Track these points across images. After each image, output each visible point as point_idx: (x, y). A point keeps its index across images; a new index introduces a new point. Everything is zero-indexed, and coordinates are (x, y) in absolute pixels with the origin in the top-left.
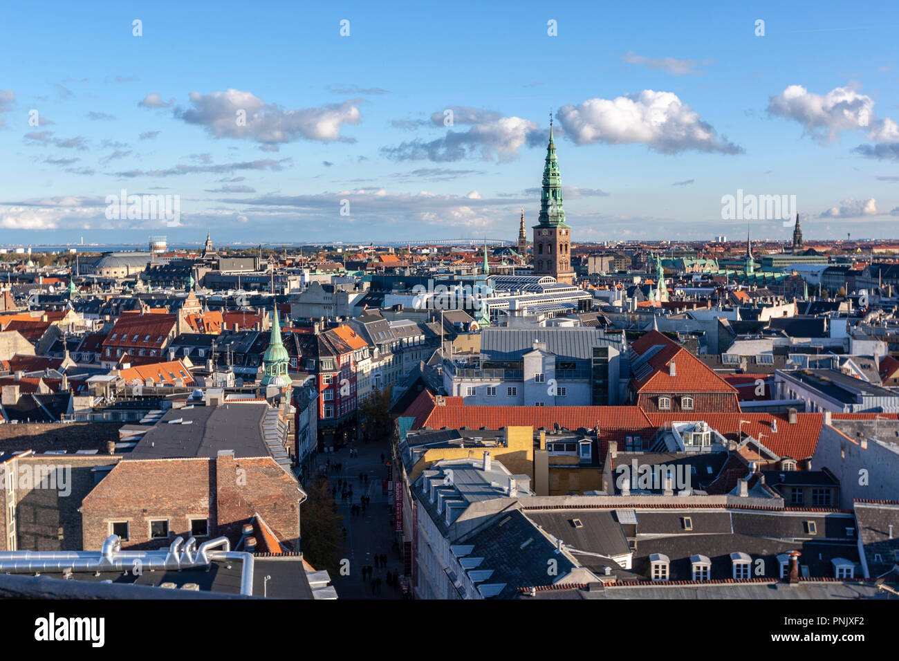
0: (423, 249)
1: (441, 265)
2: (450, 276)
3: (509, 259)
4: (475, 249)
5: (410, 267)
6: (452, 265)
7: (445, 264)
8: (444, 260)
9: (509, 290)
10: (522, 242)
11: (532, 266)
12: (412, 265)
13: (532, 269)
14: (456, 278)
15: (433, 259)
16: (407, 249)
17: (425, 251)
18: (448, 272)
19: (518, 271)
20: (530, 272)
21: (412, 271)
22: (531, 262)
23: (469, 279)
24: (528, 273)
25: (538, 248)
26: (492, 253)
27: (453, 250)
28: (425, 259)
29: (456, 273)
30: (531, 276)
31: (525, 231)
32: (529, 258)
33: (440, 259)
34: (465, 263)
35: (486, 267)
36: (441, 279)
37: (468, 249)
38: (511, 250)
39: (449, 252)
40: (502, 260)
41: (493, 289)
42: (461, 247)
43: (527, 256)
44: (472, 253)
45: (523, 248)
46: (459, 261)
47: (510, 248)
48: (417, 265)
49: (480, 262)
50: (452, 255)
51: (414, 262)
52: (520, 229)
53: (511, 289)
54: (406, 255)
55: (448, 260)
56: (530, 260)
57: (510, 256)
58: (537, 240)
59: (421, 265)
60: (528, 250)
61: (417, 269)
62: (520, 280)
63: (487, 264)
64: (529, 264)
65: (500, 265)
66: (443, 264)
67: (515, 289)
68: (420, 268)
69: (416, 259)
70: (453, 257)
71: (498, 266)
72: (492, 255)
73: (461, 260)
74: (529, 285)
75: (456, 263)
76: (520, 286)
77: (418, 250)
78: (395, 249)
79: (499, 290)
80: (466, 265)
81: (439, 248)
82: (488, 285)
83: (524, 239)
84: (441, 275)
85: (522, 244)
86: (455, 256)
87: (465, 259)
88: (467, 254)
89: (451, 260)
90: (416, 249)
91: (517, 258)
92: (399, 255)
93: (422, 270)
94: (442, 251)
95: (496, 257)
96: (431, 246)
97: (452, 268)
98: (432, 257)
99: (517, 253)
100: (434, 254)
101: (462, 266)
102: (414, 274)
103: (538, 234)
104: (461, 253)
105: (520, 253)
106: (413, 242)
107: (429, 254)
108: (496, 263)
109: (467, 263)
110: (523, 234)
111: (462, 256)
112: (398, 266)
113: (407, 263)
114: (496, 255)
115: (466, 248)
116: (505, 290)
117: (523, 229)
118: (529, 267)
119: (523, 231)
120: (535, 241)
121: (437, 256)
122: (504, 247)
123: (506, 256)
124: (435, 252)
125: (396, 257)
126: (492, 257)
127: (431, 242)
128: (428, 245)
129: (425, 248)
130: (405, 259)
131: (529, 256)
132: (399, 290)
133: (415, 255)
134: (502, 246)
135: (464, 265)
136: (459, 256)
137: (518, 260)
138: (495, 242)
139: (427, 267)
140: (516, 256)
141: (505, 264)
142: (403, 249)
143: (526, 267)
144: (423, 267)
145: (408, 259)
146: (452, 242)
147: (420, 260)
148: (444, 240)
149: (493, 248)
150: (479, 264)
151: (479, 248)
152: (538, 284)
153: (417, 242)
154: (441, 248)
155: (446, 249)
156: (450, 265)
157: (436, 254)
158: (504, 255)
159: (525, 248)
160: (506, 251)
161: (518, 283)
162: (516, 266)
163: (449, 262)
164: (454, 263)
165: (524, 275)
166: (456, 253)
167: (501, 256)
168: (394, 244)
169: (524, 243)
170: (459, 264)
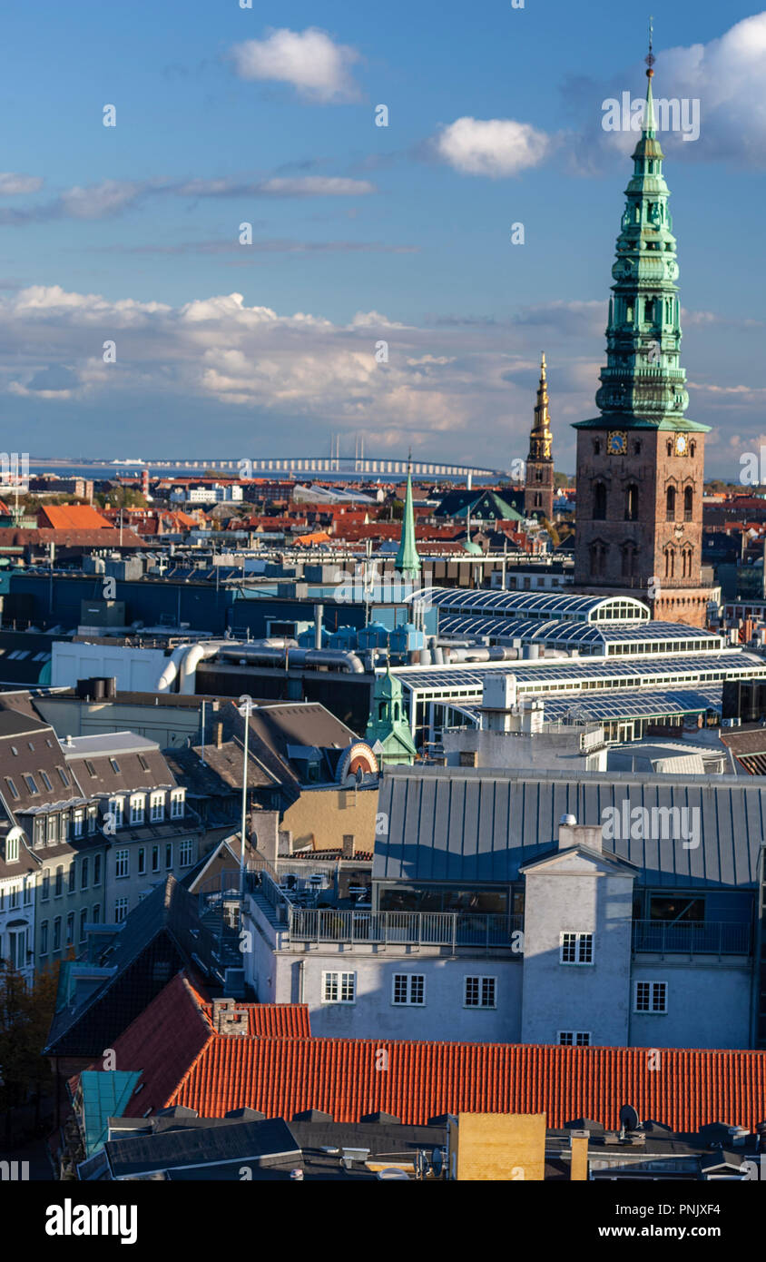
0: (194, 487)
1: (255, 545)
2: (280, 586)
3: (490, 534)
4: (373, 494)
5: (145, 550)
6: (292, 547)
7: (268, 543)
8: (267, 530)
9: (486, 639)
10: (540, 477)
11: (568, 561)
12: (153, 543)
13: (570, 571)
14: (303, 592)
15: (226, 524)
16: (137, 487)
17: (200, 495)
18: (275, 570)
19: (520, 576)
20: (562, 579)
21: (151, 564)
22: (568, 545)
24: (555, 583)
25: (589, 496)
26: (433, 511)
27: (301, 493)
28: (198, 522)
29: (303, 577)
30: (562, 593)
31: (550, 436)
32: (561, 531)
33: (251, 524)
34: (339, 540)
35: (408, 560)
36: (250, 594)
37: (350, 491)
38: (499, 502)
39: (285, 502)
40: (467, 536)
41: (429, 637)
42: (327, 485)
43: (552, 524)
44: (365, 506)
45: (540, 494)
46: (318, 533)
47: (497, 493)
48: (169, 544)
49: (390, 540)
50: (295, 514)
51: (161, 533)
52: (532, 432)
53: (494, 637)
54: (133, 505)
55: (278, 530)
56: (562, 536)
57: (496, 521)
58: (587, 471)
59: (184, 544)
60: (558, 504)
61: (169, 556)
62: (527, 606)
63: (413, 548)
64: (558, 552)
65: (459, 554)
66: (263, 544)
67: (505, 637)
68: (179, 553)
69: (169, 523)
70: (298, 518)
71: (450, 557)
72: (433, 516)
73: (324, 532)
74: (554, 626)
75: (305, 540)
76: (525, 628)
77: (176, 491)
78: (96, 484)
79: (452, 638)
80: (339, 548)
81: (248, 486)
82: (414, 622)
83: (546, 465)
84: (252, 579)
85: (539, 481)
86: (305, 515)
87: (339, 528)
88: (348, 511)
89: (288, 529)
90: (168, 486)
91: (519, 531)
92: (108, 507)
93: (186, 560)
94: (261, 498)
95: (445, 525)
96: (221, 479)
97: (292, 558)
98: (225, 516)
99: (521, 513)
100: (231, 508)
101: (327, 551)
102: (157, 575)
103: (591, 447)
104: (325, 506)
105: (530, 513)
106: (159, 464)
107: (213, 506)
108: (444, 546)
109: (344, 540)
110: (542, 449)
111: (328, 516)
112: (102, 544)
113: (136, 534)
114: (448, 517)
115: (342, 489)
116: (471, 639)
117: (543, 431)
118: (560, 563)
119: (542, 439)
120: (583, 472)
121: (241, 516)
122: (476, 489)
123: (480, 522)
124: (234, 498)
125: (98, 511)
126: (431, 525)
127: (222, 464)
128: (214, 476)
129: (201, 485)
130: (131, 521)
131: (562, 523)
132: (103, 629)
133: (164, 507)
134: (470, 488)
135: (333, 548)
136: (318, 517)
137: (523, 536)
138: (446, 472)
139: (204, 550)
140: (517, 523)
141: (476, 549)
142: (123, 483)
143: (549, 562)
144: (189, 550)
145: (141, 520)
146: (296, 467)
147: (183, 527)
148: (267, 460)
149: (437, 491)
150: (384, 545)
151: (388, 491)
152: (587, 623)
153: (174, 462)
154: (256, 486)
155: (275, 492)
156: (285, 547)
157: (238, 508)
158: (474, 516)
159: (549, 498)
160: (482, 503)
161: (518, 616)
162: (513, 559)
163: (282, 536)
164: (299, 541)
165: (540, 588)
166: (308, 506)
167: (463, 523)
168: (95, 466)
169: (544, 478)
170: (316, 546)
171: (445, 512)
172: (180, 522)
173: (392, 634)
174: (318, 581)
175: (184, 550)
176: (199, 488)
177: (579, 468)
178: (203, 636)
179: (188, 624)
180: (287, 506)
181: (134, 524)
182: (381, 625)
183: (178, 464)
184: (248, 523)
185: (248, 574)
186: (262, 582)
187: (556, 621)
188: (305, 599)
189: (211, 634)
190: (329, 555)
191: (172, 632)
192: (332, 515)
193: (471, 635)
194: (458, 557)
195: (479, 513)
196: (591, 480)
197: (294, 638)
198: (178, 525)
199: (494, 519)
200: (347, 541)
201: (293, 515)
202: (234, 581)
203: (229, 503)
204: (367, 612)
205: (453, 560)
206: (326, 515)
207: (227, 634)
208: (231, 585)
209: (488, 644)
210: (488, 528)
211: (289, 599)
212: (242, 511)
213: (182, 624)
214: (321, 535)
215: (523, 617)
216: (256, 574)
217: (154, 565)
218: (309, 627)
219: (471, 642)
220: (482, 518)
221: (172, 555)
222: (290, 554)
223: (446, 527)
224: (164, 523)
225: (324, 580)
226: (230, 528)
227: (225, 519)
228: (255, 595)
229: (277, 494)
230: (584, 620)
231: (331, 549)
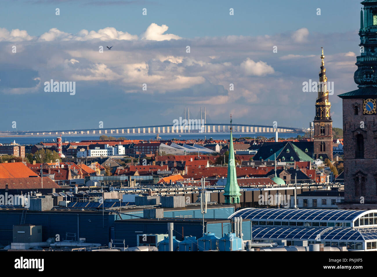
0: (92, 147)
1: (133, 185)
2: (145, 211)
3: (291, 171)
4: (213, 147)
5: (58, 191)
6: (158, 185)
7: (143, 183)
8: (141, 174)
9: (284, 241)
10: (323, 131)
11: (342, 188)
12: (65, 185)
13: (342, 194)
14: (160, 214)
15: (114, 171)
16: (54, 149)
17: (96, 153)
18: (141, 201)
19: (310, 199)
20: (338, 199)
21: (60, 199)
22: (341, 179)
23: (191, 216)
24: (333, 202)
26: (252, 157)
27: (165, 149)
28: (96, 170)
29: (161, 204)
30: (337, 209)
31: (329, 104)
32: (339, 167)
33: (130, 170)
34: (189, 179)
35: (233, 190)
36: (124, 217)
37: (198, 146)
38: (296, 149)
39: (154, 155)
40: (274, 173)
41: (246, 241)
42: (181, 142)
43: (333, 163)
44: (208, 155)
45: (324, 143)
46: (176, 175)
47: (295, 143)
48: (74, 186)
49: (223, 178)
50: (160, 162)
51: (70, 178)
52: (317, 101)
53: (289, 240)
54: (51, 161)
55: (149, 174)
56: (340, 171)
57: (295, 162)
58: (350, 126)
59: (85, 186)
60: (337, 149)
61: (74, 194)
62: (311, 218)
63: (236, 182)
64: (337, 181)
65: (269, 185)
66: (138, 183)
67: (297, 240)
68: (81, 192)
69: (76, 172)
70: (162, 165)
71: (264, 188)
72: (253, 161)
73: (180, 174)
74: (330, 231)
75: (167, 180)
76: (311, 233)
77: (81, 150)
78: (27, 148)
79: (262, 241)
80: (189, 185)
81: (129, 145)
82: (236, 232)
83: (326, 123)
84: (126, 207)
85: (323, 134)
86: (167, 163)
87: (189, 171)
88: (195, 159)
89: (155, 173)
90: (75, 147)
91: (311, 169)
92: (34, 163)
93: (85, 196)
94: (138, 153)
95: (260, 166)
96: (111, 141)
97: (157, 192)
98: (113, 166)
99: (311, 156)
100: (117, 160)
101: (181, 186)
102: (64, 207)
103: (353, 111)
104: (180, 156)
105: (317, 156)
106: (70, 133)
107: (105, 159)
108: (260, 180)
109: (193, 179)
110: (324, 112)
111: (182, 163)
112: (30, 188)
113: (54, 181)
114: (263, 160)
115: (192, 145)
116: (274, 242)
117: (324, 101)
118: (336, 189)
119: (324, 106)
120: (347, 127)
121: (123, 165)
122: (282, 141)
123: (284, 164)
124: (120, 154)
125: (28, 166)
126: (252, 166)
127: (112, 131)
128: (106, 139)
129: (98, 145)
130: (50, 171)
131: (340, 162)
132: (27, 244)
133: (72, 161)
134: (277, 141)
135: (185, 184)
136: (175, 164)
137: (313, 171)
138: (262, 130)
139: (97, 189)
140: (309, 163)
141: (281, 182)
142: (45, 147)
143: (329, 189)
144: (88, 189)
145: (56, 170)
146: (161, 131)
147: (86, 174)
148: (142, 127)
149: (256, 144)
150: (219, 181)
151: (223, 145)
152: (352, 228)
153: (79, 131)
154: (134, 145)
155: (147, 148)
156: (153, 185)
157: (122, 160)
158: (280, 160)
159: (330, 145)
160: (285, 150)
161: (305, 225)
162: (306, 187)
163: (151, 177)
164: (162, 180)
165: (324, 206)
166: (168, 157)
167: (273, 164)
168: (26, 136)
169: (326, 132)
170: (174, 183)
171: (261, 158)
172: (83, 170)
173: (220, 241)
174: (171, 207)
175: (84, 190)
176: (96, 148)
177: (344, 125)
178: (95, 246)
179: (84, 239)
180: (154, 157)
181: (52, 174)
182: (213, 234)
183: (82, 132)
184: (129, 170)
185: (124, 204)
186: (133, 209)
187: (331, 228)
188: (162, 219)
189: (100, 245)
190: (182, 189)
191: (74, 244)
192: (185, 162)
193: (275, 239)
194: (269, 187)
195: (283, 158)
196: (353, 132)
197: (155, 246)
198: (82, 173)
199: (293, 161)
200: (194, 180)
201: (158, 163)
202: (114, 209)
203: (116, 157)
204: (204, 226)
205: (265, 189)
206: (180, 162)
207: (111, 244)
208: (112, 211)
209: (286, 245)
210: (289, 167)
211: (151, 220)
212: (124, 162)
213: (81, 239)
214: (177, 176)
215: (309, 225)
216: (131, 204)
217: (62, 200)
218: (165, 237)
219: (274, 244)
220: (285, 161)
221: (76, 193)
222: (156, 190)
223: (261, 168)
224: (72, 172)
225: (175, 207)
226: (117, 174)
227: (113, 167)
228: (128, 218)
229: (148, 150)
230: (350, 226)
231: (183, 185)
